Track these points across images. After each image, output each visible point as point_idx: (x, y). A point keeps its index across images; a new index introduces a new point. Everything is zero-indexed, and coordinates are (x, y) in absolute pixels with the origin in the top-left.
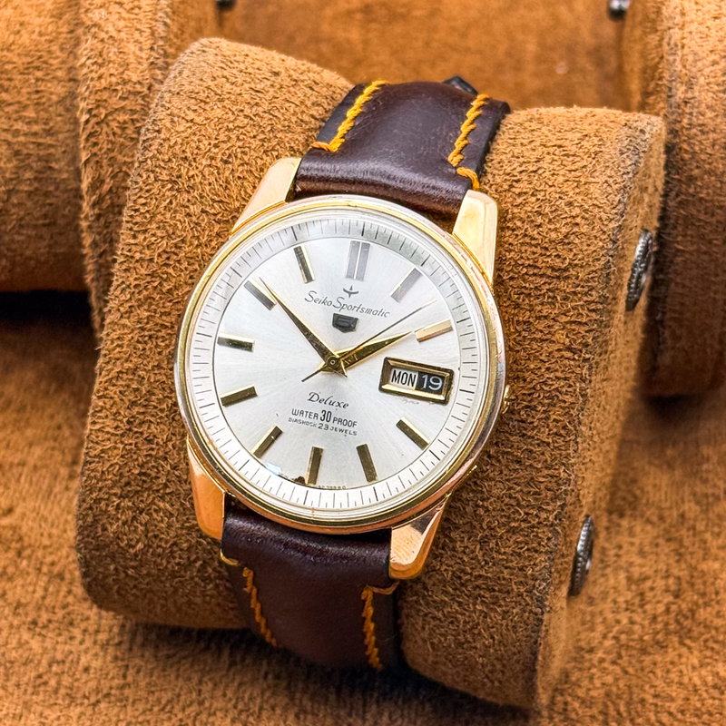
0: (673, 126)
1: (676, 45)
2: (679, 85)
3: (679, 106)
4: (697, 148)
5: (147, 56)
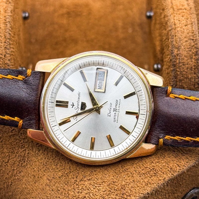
0: (174, 63)
1: (173, 36)
2: (175, 49)
3: (175, 56)
4: (182, 70)
5: (4, 45)
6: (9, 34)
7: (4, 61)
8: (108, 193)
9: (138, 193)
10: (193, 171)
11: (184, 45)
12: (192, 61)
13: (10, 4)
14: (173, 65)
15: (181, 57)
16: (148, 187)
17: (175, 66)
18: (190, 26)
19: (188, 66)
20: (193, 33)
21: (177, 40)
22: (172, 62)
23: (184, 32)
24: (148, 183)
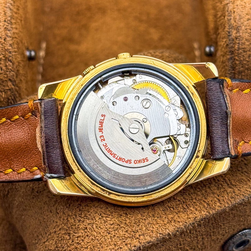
0: (231, 49)
1: (231, 12)
2: (233, 30)
4: (242, 59)
5: (3, 25)
7: (4, 46)
8: (116, 227)
9: (155, 232)
10: (240, 210)
11: (245, 25)
14: (230, 52)
15: (242, 40)
16: (171, 226)
17: (232, 53)
21: (236, 19)
22: (229, 48)
23: (246, 7)
24: (172, 220)
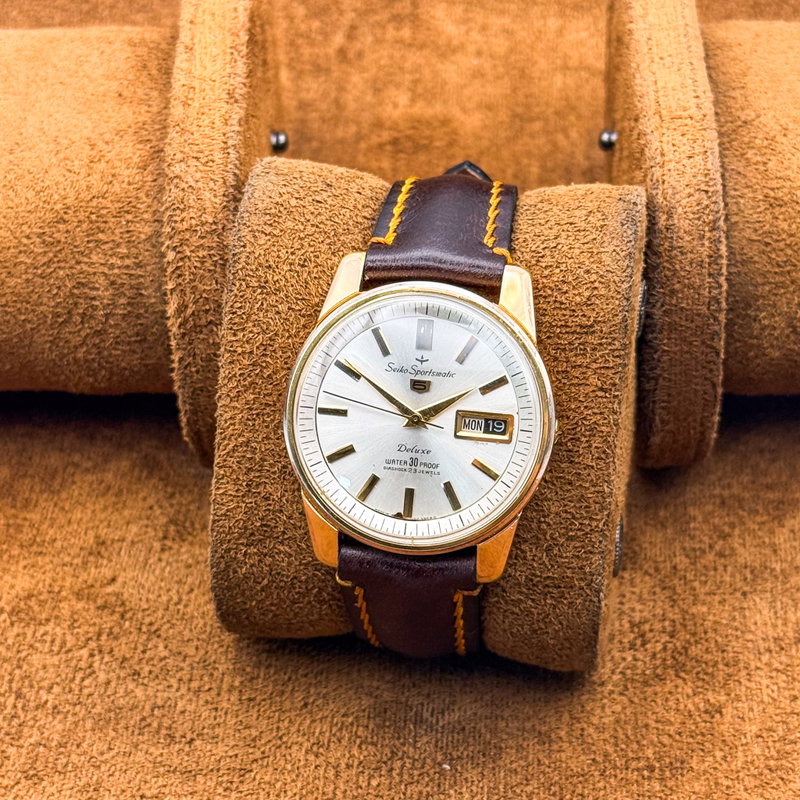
3: (661, 232)
6: (235, 174)
11: (683, 204)
12: (703, 245)
13: (236, 105)
15: (677, 233)
18: (700, 157)
19: (693, 256)
20: (706, 175)
21: (667, 193)
23: (686, 173)
